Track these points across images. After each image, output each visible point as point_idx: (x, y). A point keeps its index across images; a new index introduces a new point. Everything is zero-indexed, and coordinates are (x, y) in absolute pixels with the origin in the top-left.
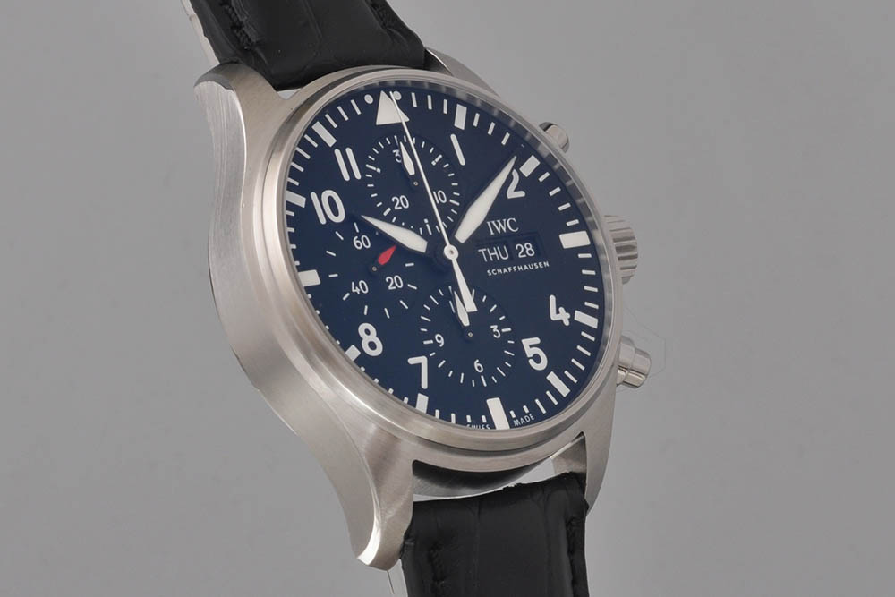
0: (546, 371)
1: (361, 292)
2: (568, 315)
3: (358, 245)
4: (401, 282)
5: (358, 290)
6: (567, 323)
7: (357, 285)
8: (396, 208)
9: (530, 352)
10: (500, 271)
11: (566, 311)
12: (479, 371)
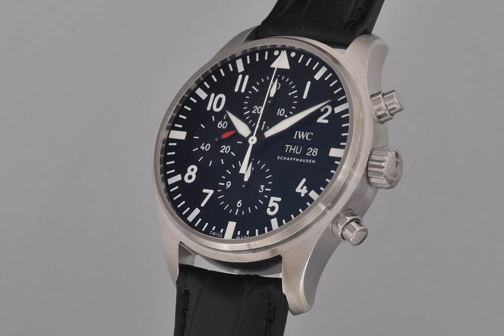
0: (273, 217)
1: (204, 149)
2: (307, 191)
3: (220, 125)
4: (229, 150)
5: (203, 148)
6: (303, 195)
7: (205, 146)
8: (253, 112)
9: (271, 204)
10: (285, 158)
11: (307, 189)
12: (238, 206)
